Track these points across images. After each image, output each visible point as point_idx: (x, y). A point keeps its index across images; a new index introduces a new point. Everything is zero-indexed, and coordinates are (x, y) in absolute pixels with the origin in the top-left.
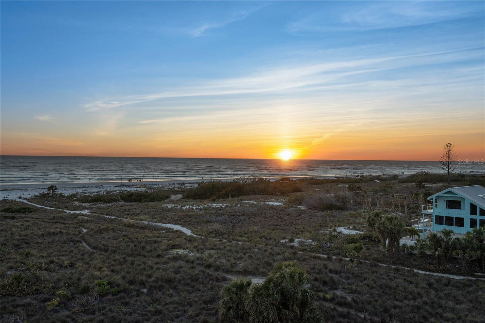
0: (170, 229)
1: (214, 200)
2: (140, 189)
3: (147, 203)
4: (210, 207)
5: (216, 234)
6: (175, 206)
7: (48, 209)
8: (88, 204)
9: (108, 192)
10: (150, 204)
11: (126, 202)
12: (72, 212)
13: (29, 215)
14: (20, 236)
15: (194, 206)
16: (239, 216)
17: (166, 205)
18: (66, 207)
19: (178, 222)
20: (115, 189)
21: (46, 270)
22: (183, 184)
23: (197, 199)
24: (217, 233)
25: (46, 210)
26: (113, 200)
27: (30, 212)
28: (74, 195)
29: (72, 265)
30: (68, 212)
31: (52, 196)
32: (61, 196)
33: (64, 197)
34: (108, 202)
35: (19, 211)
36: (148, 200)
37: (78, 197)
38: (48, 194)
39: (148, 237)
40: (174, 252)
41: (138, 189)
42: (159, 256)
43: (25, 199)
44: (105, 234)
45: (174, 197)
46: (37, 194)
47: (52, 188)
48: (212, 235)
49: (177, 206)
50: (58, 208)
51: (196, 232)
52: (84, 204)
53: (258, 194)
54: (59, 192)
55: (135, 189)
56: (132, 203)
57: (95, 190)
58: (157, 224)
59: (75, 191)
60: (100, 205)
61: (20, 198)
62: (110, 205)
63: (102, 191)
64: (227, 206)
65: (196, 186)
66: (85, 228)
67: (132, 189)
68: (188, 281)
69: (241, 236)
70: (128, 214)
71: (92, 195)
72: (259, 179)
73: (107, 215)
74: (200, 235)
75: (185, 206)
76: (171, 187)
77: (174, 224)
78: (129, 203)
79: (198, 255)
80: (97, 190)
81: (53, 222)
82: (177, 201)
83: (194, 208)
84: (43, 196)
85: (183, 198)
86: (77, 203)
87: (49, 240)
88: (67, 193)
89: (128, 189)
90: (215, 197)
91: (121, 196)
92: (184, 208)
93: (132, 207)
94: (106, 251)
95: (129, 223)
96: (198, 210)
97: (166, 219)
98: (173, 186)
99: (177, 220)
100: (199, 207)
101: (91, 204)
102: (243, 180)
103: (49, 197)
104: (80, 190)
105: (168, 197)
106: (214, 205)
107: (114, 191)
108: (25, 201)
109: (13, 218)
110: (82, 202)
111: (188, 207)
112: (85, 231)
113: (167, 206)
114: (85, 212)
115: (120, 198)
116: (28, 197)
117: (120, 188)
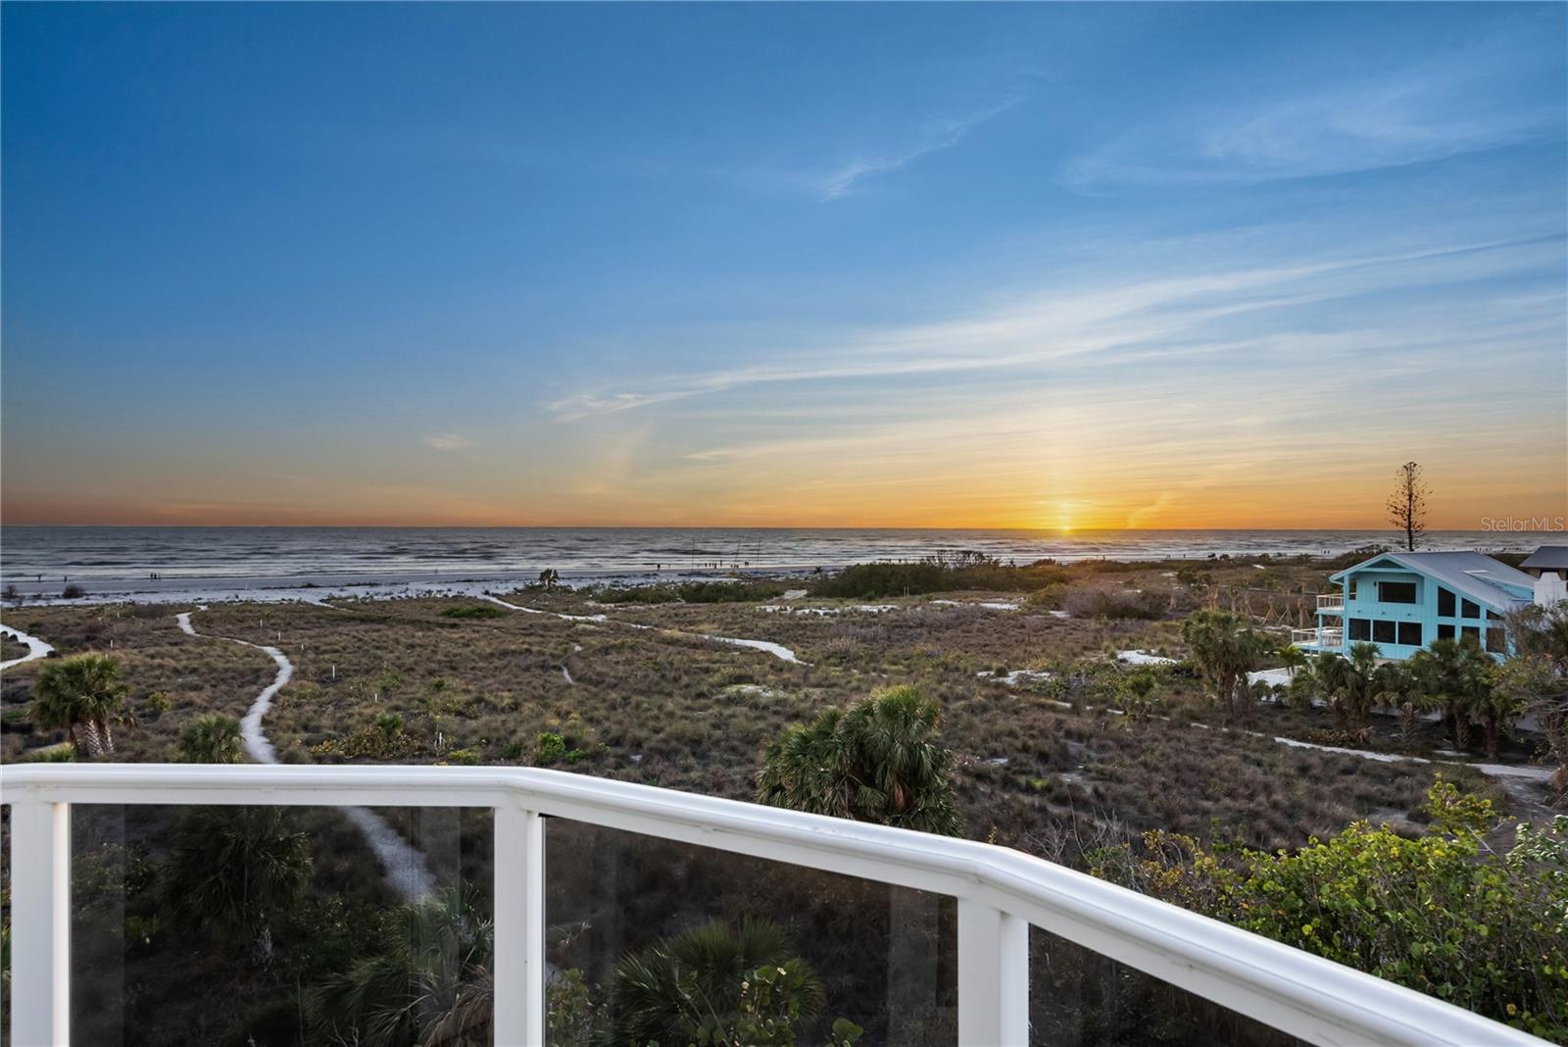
0: (751, 648)
1: (870, 599)
3: (725, 604)
4: (856, 611)
5: (841, 658)
6: (781, 609)
7: (528, 613)
8: (613, 605)
9: (660, 585)
10: (733, 605)
11: (688, 601)
12: (571, 618)
13: (489, 622)
14: (446, 656)
15: (822, 610)
16: (911, 627)
17: (763, 607)
18: (566, 610)
19: (773, 637)
22: (818, 571)
23: (835, 596)
24: (844, 658)
25: (524, 614)
26: (662, 597)
27: (491, 617)
28: (589, 589)
29: (515, 707)
30: (565, 617)
31: (549, 591)
32: (566, 590)
33: (570, 592)
34: (653, 602)
35: (470, 615)
37: (599, 592)
38: (540, 586)
39: (696, 661)
40: (732, 689)
42: (701, 695)
43: (494, 595)
44: (613, 657)
45: (789, 595)
46: (520, 586)
47: (547, 574)
48: (832, 660)
49: (786, 609)
50: (551, 611)
51: (802, 655)
52: (603, 606)
54: (563, 583)
55: (718, 580)
56: (700, 604)
58: (727, 640)
60: (633, 607)
61: (487, 593)
62: (653, 607)
64: (892, 609)
66: (581, 645)
68: (736, 743)
69: (895, 664)
70: (677, 622)
71: (627, 590)
73: (637, 623)
74: (806, 661)
75: (802, 608)
77: (765, 641)
78: (692, 605)
79: (781, 694)
80: (642, 581)
81: (523, 634)
83: (821, 612)
84: (531, 590)
85: (808, 596)
86: (591, 604)
87: (497, 663)
89: (703, 580)
90: (873, 593)
91: (681, 592)
92: (799, 612)
93: (692, 611)
94: (597, 684)
95: (672, 637)
96: (827, 617)
97: (752, 631)
99: (775, 634)
100: (831, 612)
103: (541, 592)
105: (777, 594)
106: (865, 608)
108: (494, 600)
109: (454, 626)
110: (603, 602)
111: (807, 611)
112: (578, 648)
113: (765, 609)
114: (600, 618)
115: (678, 595)
116: (502, 591)
117: (687, 579)
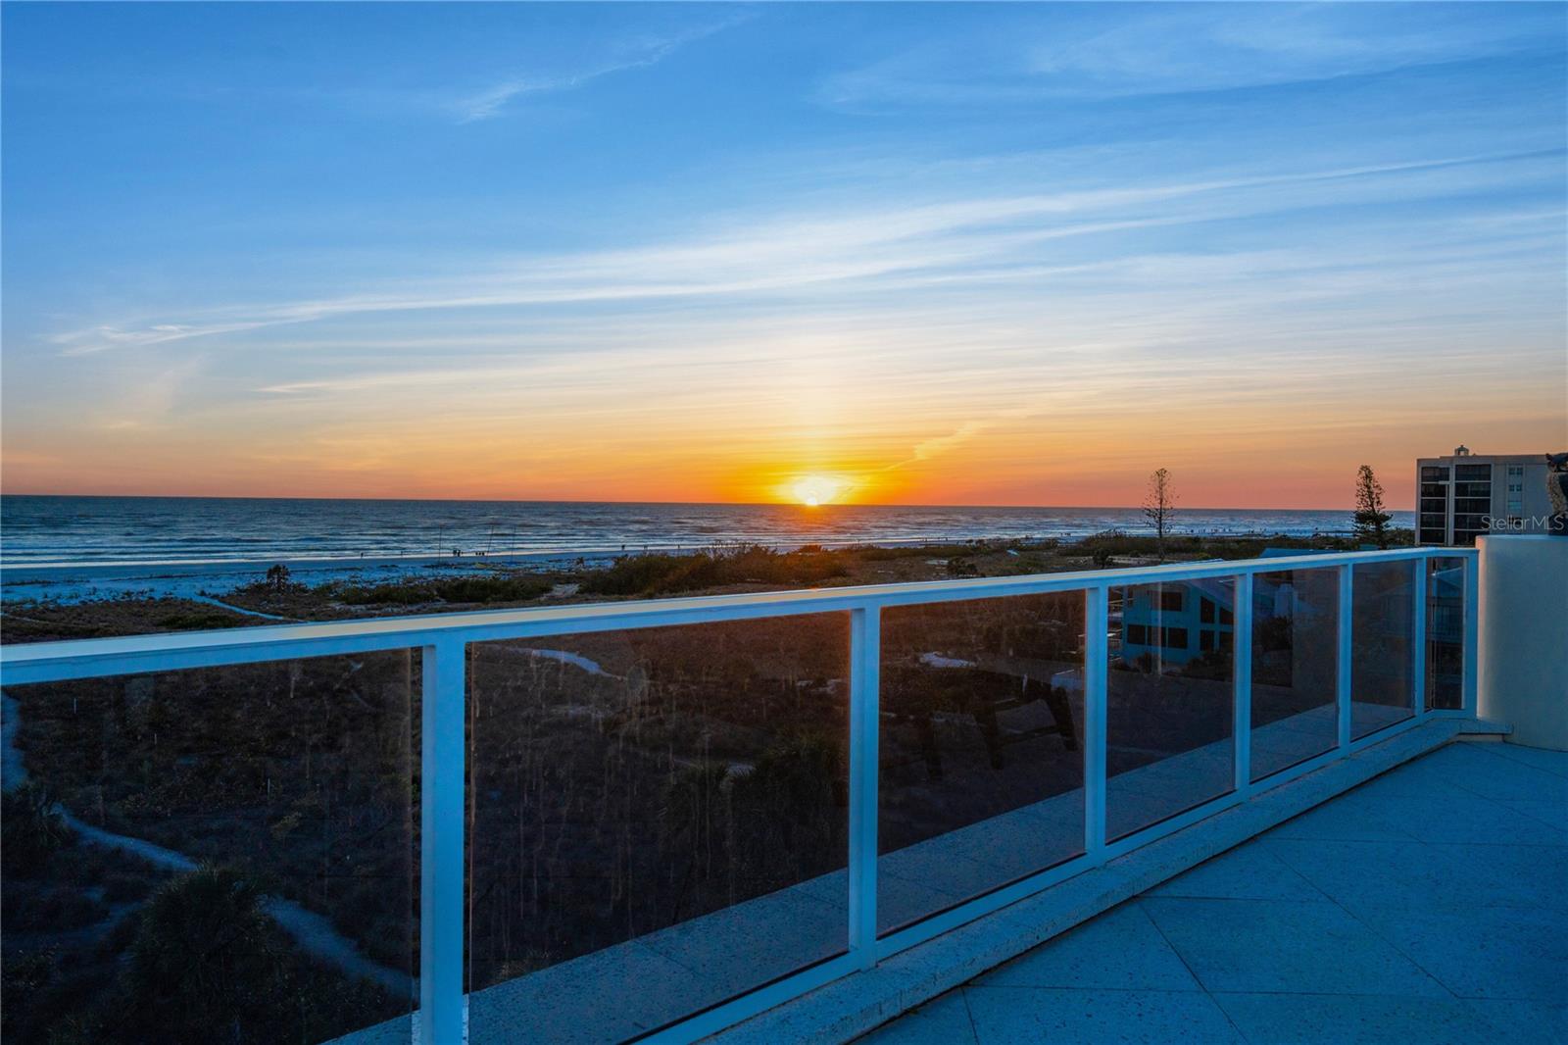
0: (552, 660)
1: (651, 597)
2: (480, 572)
7: (269, 620)
8: (363, 607)
9: (408, 580)
11: (449, 601)
18: (312, 614)
19: (567, 646)
20: (425, 573)
21: (270, 754)
22: (581, 561)
23: (614, 593)
25: (264, 621)
26: (418, 596)
28: (329, 588)
29: (328, 743)
31: (279, 590)
32: (300, 589)
33: (305, 591)
34: (410, 603)
35: (201, 624)
36: (501, 596)
37: (340, 590)
38: (268, 585)
40: (559, 711)
41: (476, 572)
43: (215, 597)
45: (560, 591)
46: (242, 585)
47: (277, 570)
50: (294, 616)
51: (609, 667)
52: (353, 608)
53: (749, 582)
54: (293, 580)
55: (471, 573)
56: (466, 605)
57: (378, 577)
59: (331, 578)
60: (390, 609)
61: (203, 594)
62: (414, 608)
63: (395, 578)
65: (610, 564)
67: (464, 573)
71: (373, 587)
72: (751, 549)
74: (617, 673)
76: (554, 567)
77: (562, 650)
78: (457, 605)
79: (613, 716)
80: (384, 575)
82: (567, 598)
84: (258, 589)
85: (581, 592)
86: (337, 606)
88: (313, 582)
89: (454, 573)
90: (654, 590)
91: (438, 589)
98: (557, 565)
99: (567, 642)
101: (369, 606)
102: (715, 550)
103: (270, 592)
104: (343, 577)
105: (547, 590)
107: (422, 577)
108: (216, 602)
110: (350, 603)
112: (357, 666)
115: (435, 593)
116: (222, 592)
117: (435, 572)
